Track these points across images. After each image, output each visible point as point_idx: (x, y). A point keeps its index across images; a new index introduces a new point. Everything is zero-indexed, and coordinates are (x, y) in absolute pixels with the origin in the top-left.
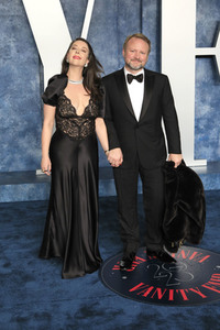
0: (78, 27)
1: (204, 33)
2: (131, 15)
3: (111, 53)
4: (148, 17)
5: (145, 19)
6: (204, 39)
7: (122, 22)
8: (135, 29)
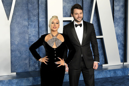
0: (9, 8)
1: (67, 11)
2: (34, 3)
3: (25, 19)
4: (42, 3)
5: (40, 5)
6: (66, 13)
7: (30, 6)
8: (36, 9)
